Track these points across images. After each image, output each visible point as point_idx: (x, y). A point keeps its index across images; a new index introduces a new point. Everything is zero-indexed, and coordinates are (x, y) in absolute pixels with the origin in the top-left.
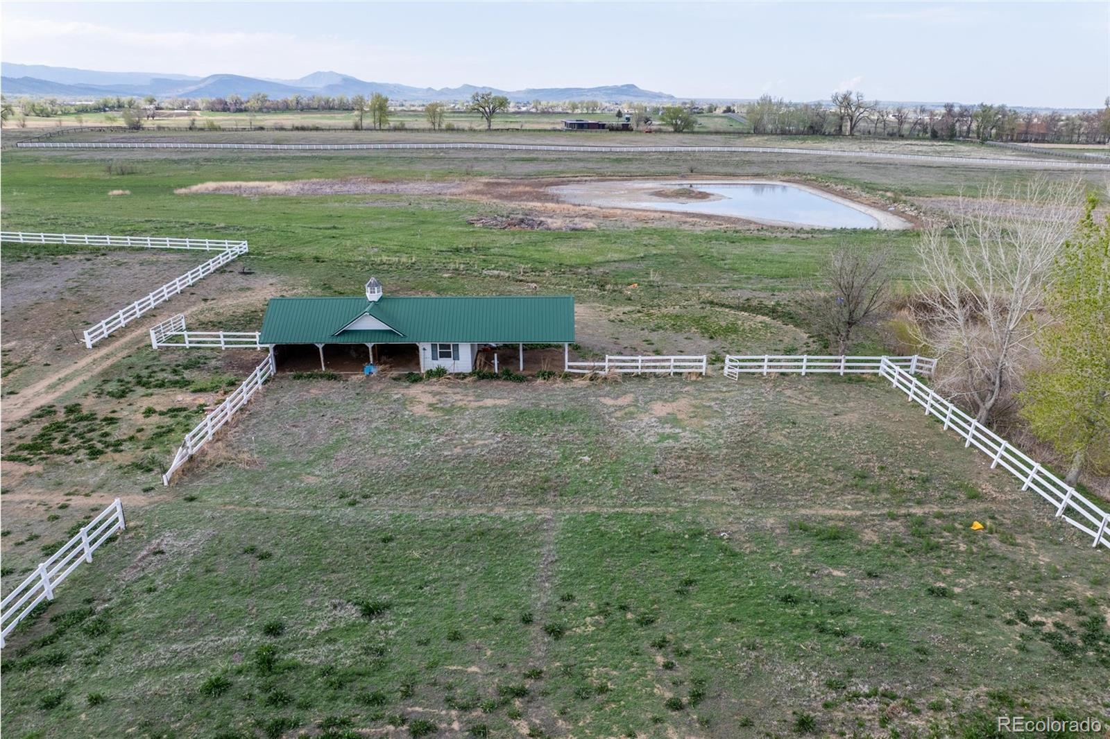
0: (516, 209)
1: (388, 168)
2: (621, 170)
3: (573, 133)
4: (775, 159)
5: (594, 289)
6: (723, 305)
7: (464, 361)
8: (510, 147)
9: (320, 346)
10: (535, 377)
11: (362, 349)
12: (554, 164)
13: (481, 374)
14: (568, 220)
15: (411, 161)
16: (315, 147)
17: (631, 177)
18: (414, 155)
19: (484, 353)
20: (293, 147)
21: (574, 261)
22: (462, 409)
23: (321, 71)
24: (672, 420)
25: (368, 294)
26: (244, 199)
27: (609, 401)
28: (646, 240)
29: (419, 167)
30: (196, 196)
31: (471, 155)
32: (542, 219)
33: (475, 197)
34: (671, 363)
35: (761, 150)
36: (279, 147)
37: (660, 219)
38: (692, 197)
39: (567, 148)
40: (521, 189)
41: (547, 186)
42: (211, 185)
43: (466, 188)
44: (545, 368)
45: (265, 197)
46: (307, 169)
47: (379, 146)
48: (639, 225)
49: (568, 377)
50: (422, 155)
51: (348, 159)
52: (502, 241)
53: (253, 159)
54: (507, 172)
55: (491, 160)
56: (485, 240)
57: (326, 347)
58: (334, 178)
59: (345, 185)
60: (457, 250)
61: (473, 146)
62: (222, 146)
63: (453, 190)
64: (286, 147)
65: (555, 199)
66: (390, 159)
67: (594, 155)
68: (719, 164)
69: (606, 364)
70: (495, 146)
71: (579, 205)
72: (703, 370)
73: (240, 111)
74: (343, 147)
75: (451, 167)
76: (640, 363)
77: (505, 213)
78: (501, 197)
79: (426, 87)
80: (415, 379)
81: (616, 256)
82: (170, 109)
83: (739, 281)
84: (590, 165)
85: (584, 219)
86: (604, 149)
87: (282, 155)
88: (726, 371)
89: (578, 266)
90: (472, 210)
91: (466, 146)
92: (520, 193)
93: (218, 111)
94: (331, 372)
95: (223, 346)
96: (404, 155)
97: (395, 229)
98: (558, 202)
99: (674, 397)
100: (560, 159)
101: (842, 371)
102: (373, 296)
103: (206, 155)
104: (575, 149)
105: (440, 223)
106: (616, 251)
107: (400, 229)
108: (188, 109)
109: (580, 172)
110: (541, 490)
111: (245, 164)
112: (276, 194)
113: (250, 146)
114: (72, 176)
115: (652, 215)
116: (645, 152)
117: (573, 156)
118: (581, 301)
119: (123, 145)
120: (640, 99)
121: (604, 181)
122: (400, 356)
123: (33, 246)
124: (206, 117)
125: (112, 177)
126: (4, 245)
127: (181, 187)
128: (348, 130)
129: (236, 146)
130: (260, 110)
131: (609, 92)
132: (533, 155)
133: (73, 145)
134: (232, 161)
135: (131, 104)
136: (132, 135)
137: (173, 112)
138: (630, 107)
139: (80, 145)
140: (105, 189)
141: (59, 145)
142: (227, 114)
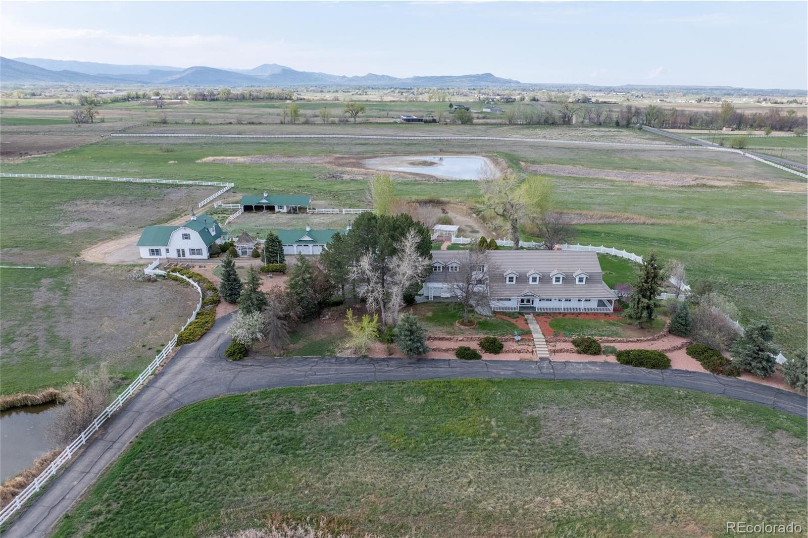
0: (338, 171)
1: (293, 149)
3: (401, 125)
7: (285, 210)
10: (300, 213)
11: (262, 207)
12: (375, 146)
13: (288, 212)
14: (355, 176)
15: (305, 144)
16: (258, 136)
18: (308, 141)
19: (289, 208)
20: (248, 136)
21: (336, 190)
22: (285, 218)
23: (267, 63)
25: (264, 195)
26: (227, 166)
27: (312, 217)
29: (308, 148)
30: (205, 164)
31: (336, 141)
32: (344, 175)
33: (327, 165)
34: (331, 211)
36: (240, 136)
40: (351, 160)
42: (211, 158)
43: (325, 160)
44: (302, 211)
45: (236, 164)
46: (254, 149)
49: (307, 213)
51: (275, 143)
53: (228, 144)
54: (350, 151)
57: (255, 206)
58: (266, 154)
59: (271, 158)
62: (212, 136)
64: (244, 136)
68: (459, 146)
69: (316, 211)
71: (368, 169)
72: (338, 212)
73: (213, 100)
74: (273, 136)
75: (323, 148)
76: (326, 211)
77: (332, 173)
78: (339, 165)
79: (341, 75)
80: (274, 213)
81: (353, 189)
82: (169, 99)
84: (393, 147)
85: (362, 176)
87: (242, 141)
88: (343, 213)
90: (320, 171)
92: (348, 162)
93: (199, 100)
94: (255, 211)
95: (231, 207)
96: (302, 141)
98: (360, 167)
103: (204, 141)
108: (180, 99)
109: (386, 151)
111: (224, 146)
112: (239, 163)
113: (226, 136)
114: (145, 153)
119: (162, 135)
120: (494, 84)
121: (395, 156)
122: (271, 208)
123: (169, 184)
124: (192, 105)
125: (165, 154)
126: (160, 184)
127: (198, 159)
128: (276, 124)
129: (219, 136)
130: (226, 99)
131: (473, 79)
132: (367, 142)
133: (138, 135)
134: (218, 144)
135: (144, 96)
136: (167, 129)
137: (170, 101)
138: (480, 93)
139: (141, 135)
140: (166, 160)
141: (131, 135)
142: (205, 102)
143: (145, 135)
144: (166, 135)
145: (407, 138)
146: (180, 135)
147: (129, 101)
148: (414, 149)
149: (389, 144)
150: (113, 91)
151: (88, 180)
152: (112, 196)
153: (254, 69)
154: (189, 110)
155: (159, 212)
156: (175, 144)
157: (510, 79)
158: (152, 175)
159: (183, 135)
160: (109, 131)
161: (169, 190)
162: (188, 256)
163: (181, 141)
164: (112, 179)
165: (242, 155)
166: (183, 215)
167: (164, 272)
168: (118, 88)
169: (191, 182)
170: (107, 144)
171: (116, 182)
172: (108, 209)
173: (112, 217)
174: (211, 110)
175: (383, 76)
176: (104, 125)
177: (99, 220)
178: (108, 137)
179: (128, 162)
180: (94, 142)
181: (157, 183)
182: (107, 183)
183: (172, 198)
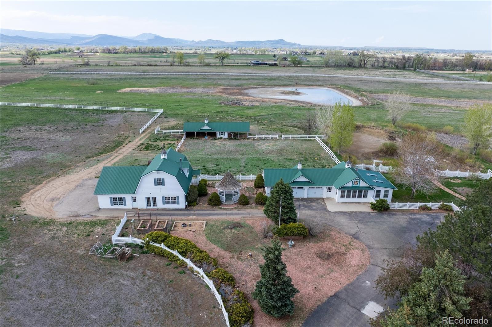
0: (234, 99)
1: (187, 82)
2: (271, 83)
3: (255, 67)
4: (328, 79)
5: (256, 122)
6: (287, 126)
7: (226, 136)
8: (231, 74)
9: (196, 132)
10: (241, 139)
12: (247, 81)
13: (230, 138)
14: (251, 102)
15: (195, 79)
16: (159, 74)
17: (274, 86)
18: (196, 77)
19: (230, 135)
20: (151, 74)
21: (251, 115)
22: (227, 144)
23: (145, 33)
24: (269, 146)
25: (205, 122)
27: (256, 143)
28: (274, 109)
29: (198, 82)
30: (125, 93)
31: (217, 77)
32: (243, 102)
33: (220, 94)
34: (270, 136)
35: (324, 75)
37: (280, 102)
38: (294, 94)
39: (252, 75)
40: (235, 91)
41: (244, 89)
42: (128, 89)
43: (216, 91)
44: (243, 137)
46: (159, 83)
47: (182, 73)
48: (273, 104)
49: (248, 139)
50: (198, 77)
51: (172, 79)
52: (231, 109)
53: (137, 79)
54: (230, 84)
55: (224, 79)
56: (226, 109)
58: (169, 86)
59: (174, 89)
60: (219, 112)
61: (217, 73)
62: (124, 73)
63: (212, 91)
64: (148, 74)
65: (247, 95)
66: (187, 79)
67: (262, 77)
68: (307, 81)
69: (256, 137)
70: (225, 74)
71: (255, 97)
72: (277, 138)
73: (116, 53)
75: (210, 82)
76: (263, 136)
77: (231, 100)
78: (228, 94)
79: (191, 40)
80: (216, 139)
81: (263, 114)
82: (86, 52)
83: (295, 120)
84: (260, 81)
85: (256, 102)
86: (265, 75)
87: (147, 77)
88: (282, 138)
89: (252, 116)
90: (220, 99)
91: (214, 73)
92: (235, 92)
93: (106, 53)
94: (197, 138)
95: (171, 133)
96: (192, 77)
97: (198, 106)
98: (248, 96)
99: (270, 142)
100: (249, 79)
101: (307, 138)
102: (206, 122)
103: (119, 77)
104: (255, 75)
105: (211, 104)
106: (264, 112)
107: (200, 105)
108: (94, 52)
109: (257, 84)
110: (242, 154)
111: (135, 80)
112: (152, 93)
113: (135, 73)
114: (76, 85)
115: (278, 101)
116: (281, 76)
117: (254, 78)
118: (252, 125)
119: (87, 73)
120: (285, 46)
121: (265, 87)
122: (212, 135)
123: (105, 110)
124: (102, 56)
125: (91, 86)
126: (97, 110)
127: (119, 90)
128: (168, 66)
129: (129, 73)
130: (124, 53)
131: (272, 42)
132: (239, 77)
133: (69, 73)
134: (130, 79)
135: (70, 50)
136: (89, 68)
137: (87, 53)
138: (281, 50)
139: (72, 73)
140: (94, 91)
141: (64, 73)
142: (110, 54)
143: (74, 73)
144: (90, 73)
145: (267, 75)
146: (100, 73)
147: (59, 53)
148: (275, 82)
149: (256, 79)
150: (49, 48)
151: (32, 107)
152: (54, 121)
153: (136, 37)
154: (101, 59)
155: (102, 138)
156: (99, 79)
157: (295, 43)
158: (87, 102)
159: (103, 73)
160: (47, 70)
161: (106, 116)
162: (160, 205)
163: (102, 77)
164: (53, 106)
165: (151, 87)
166: (127, 141)
167: (141, 241)
168: (52, 47)
169: (124, 109)
170: (46, 79)
171: (57, 109)
172: (51, 136)
173: (56, 144)
174: (116, 59)
175: (217, 41)
176: (43, 66)
177: (42, 149)
178: (47, 74)
179: (64, 92)
180: (36, 77)
181: (94, 110)
182: (48, 110)
183: (111, 124)
